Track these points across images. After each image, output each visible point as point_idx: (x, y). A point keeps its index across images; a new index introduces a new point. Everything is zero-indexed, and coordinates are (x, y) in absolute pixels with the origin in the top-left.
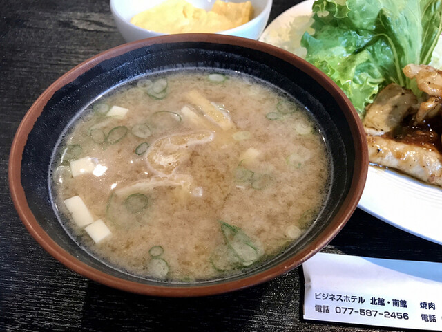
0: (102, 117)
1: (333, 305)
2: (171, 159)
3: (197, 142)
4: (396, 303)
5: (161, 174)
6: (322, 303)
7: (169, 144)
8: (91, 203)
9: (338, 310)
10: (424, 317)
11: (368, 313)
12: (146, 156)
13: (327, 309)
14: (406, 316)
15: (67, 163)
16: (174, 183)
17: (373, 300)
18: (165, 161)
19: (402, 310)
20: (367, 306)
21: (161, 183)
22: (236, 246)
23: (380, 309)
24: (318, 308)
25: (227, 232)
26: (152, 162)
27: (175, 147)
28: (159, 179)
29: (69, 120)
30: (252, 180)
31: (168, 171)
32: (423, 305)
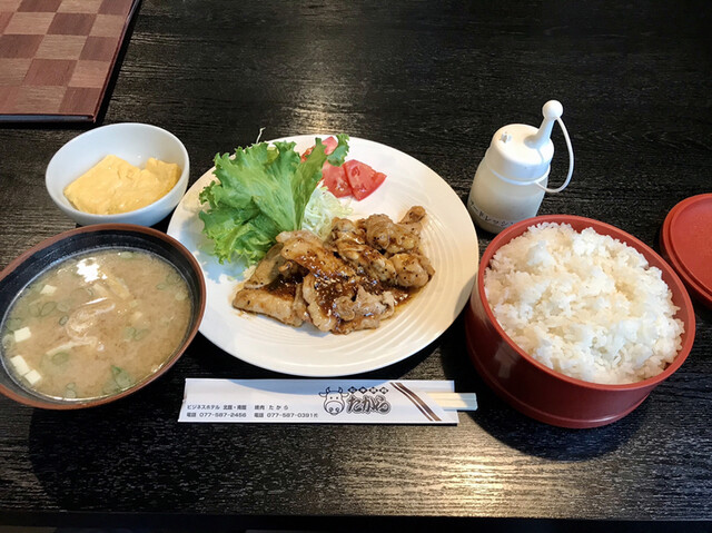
0: (37, 295)
1: (198, 412)
2: (84, 326)
3: (103, 311)
4: (239, 407)
5: (76, 337)
6: (192, 411)
7: (82, 315)
8: (27, 359)
9: (202, 414)
10: (256, 415)
11: (221, 415)
12: (66, 326)
13: (194, 415)
14: (244, 415)
15: (12, 332)
16: (84, 343)
17: (225, 407)
18: (78, 328)
19: (242, 411)
20: (221, 411)
21: (76, 344)
22: (119, 380)
23: (229, 412)
24: (189, 415)
25: (115, 371)
26: (71, 330)
27: (87, 317)
28: (75, 341)
29: (12, 299)
30: (134, 335)
31: (81, 335)
32: (257, 407)
